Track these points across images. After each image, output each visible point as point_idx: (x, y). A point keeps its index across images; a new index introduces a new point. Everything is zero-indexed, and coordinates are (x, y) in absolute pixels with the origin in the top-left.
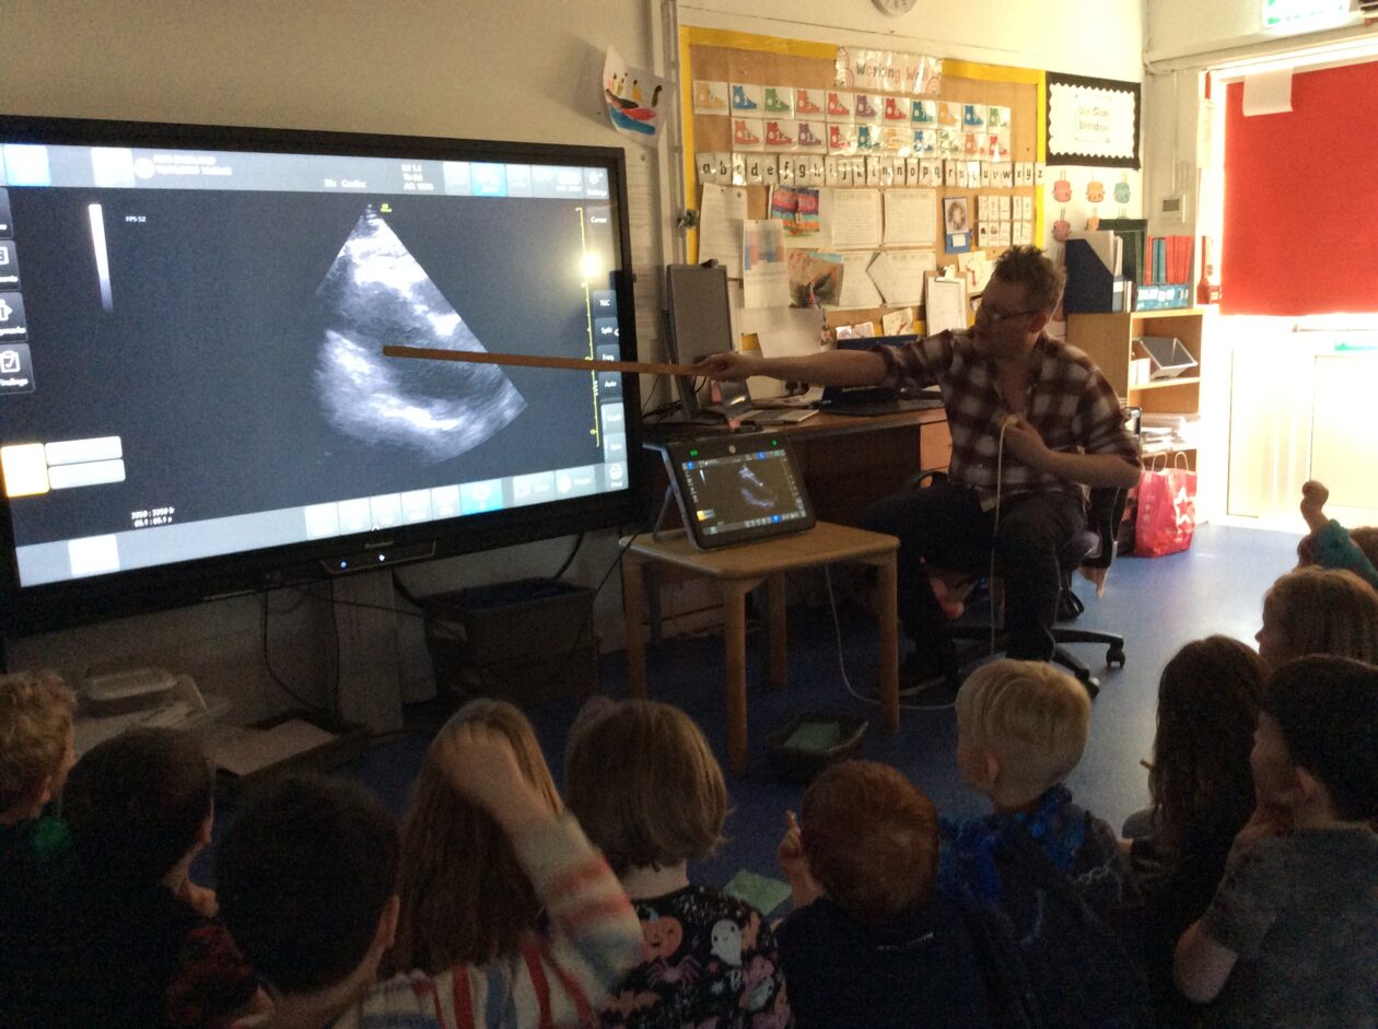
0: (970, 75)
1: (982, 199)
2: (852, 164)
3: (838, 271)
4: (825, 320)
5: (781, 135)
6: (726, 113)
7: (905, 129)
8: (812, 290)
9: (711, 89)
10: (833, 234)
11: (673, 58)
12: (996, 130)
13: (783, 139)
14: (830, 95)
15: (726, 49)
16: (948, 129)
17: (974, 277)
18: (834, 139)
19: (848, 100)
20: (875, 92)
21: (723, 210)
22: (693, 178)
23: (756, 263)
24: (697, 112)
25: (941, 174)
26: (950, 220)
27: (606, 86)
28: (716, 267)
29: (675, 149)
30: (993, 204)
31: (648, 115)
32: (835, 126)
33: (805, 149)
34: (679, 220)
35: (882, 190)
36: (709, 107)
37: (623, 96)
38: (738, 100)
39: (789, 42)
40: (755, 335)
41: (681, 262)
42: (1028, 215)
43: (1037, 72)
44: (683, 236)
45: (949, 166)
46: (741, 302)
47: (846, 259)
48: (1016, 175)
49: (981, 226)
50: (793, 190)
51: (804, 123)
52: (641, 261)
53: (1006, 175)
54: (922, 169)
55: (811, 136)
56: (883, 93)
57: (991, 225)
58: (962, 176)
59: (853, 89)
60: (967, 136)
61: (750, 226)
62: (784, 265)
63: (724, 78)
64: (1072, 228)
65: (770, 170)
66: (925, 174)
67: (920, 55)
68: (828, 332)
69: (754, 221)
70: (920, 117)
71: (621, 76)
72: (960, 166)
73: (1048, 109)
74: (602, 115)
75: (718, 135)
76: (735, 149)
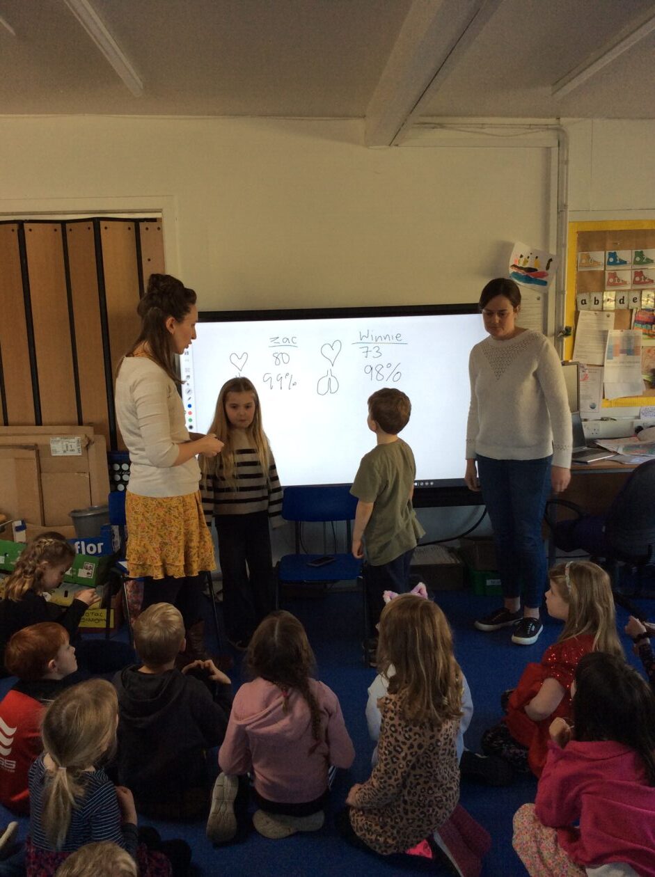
5: (645, 278)
6: (603, 269)
9: (592, 256)
11: (563, 242)
13: (646, 281)
15: (604, 232)
21: (595, 325)
22: (573, 308)
23: (616, 356)
24: (580, 270)
27: (512, 263)
29: (560, 292)
31: (543, 275)
34: (560, 332)
36: (589, 266)
37: (527, 266)
38: (611, 260)
44: (562, 341)
61: (615, 335)
62: (639, 358)
63: (603, 248)
65: (634, 300)
69: (618, 331)
71: (525, 256)
75: (592, 283)
76: (606, 289)
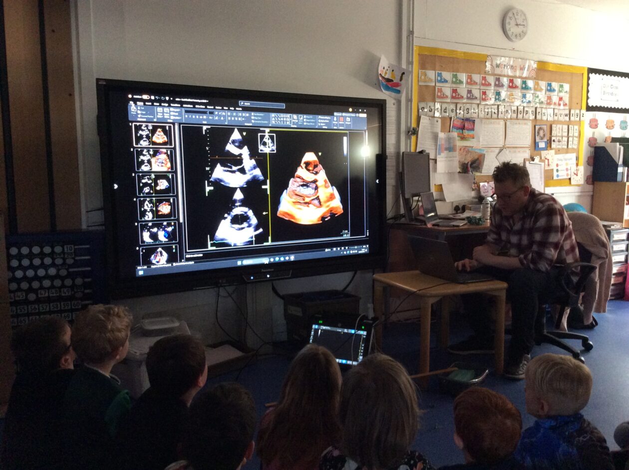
0: (550, 69)
1: (554, 126)
2: (491, 108)
3: (482, 157)
4: (475, 179)
5: (458, 95)
6: (434, 84)
7: (518, 93)
8: (469, 166)
9: (427, 74)
10: (481, 139)
11: (411, 60)
12: (561, 94)
14: (482, 77)
15: (435, 56)
16: (538, 93)
17: (548, 162)
18: (484, 97)
19: (491, 80)
20: (504, 76)
21: (429, 128)
22: (416, 113)
23: (443, 152)
24: (420, 84)
25: (534, 114)
26: (538, 135)
27: (379, 73)
28: (425, 153)
29: (409, 100)
30: (559, 128)
31: (397, 85)
32: (484, 91)
33: (470, 101)
34: (409, 132)
35: (505, 120)
36: (425, 82)
37: (386, 77)
38: (439, 78)
39: (465, 53)
40: (441, 185)
41: (409, 151)
42: (576, 134)
43: (583, 68)
44: (411, 138)
45: (538, 110)
46: (435, 170)
47: (487, 152)
48: (571, 115)
49: (553, 138)
50: (463, 119)
51: (470, 89)
52: (390, 149)
53: (566, 115)
54: (525, 111)
55: (473, 96)
56: (508, 76)
57: (558, 138)
58: (545, 115)
59: (494, 74)
60: (548, 97)
61: (442, 135)
62: (457, 153)
63: (434, 70)
64: (598, 141)
65: (452, 110)
66: (526, 114)
67: (526, 59)
68: (476, 185)
69: (443, 133)
70: (525, 87)
71: (386, 69)
72: (544, 111)
73: (588, 85)
74: (377, 85)
75: (429, 94)
76: (437, 101)
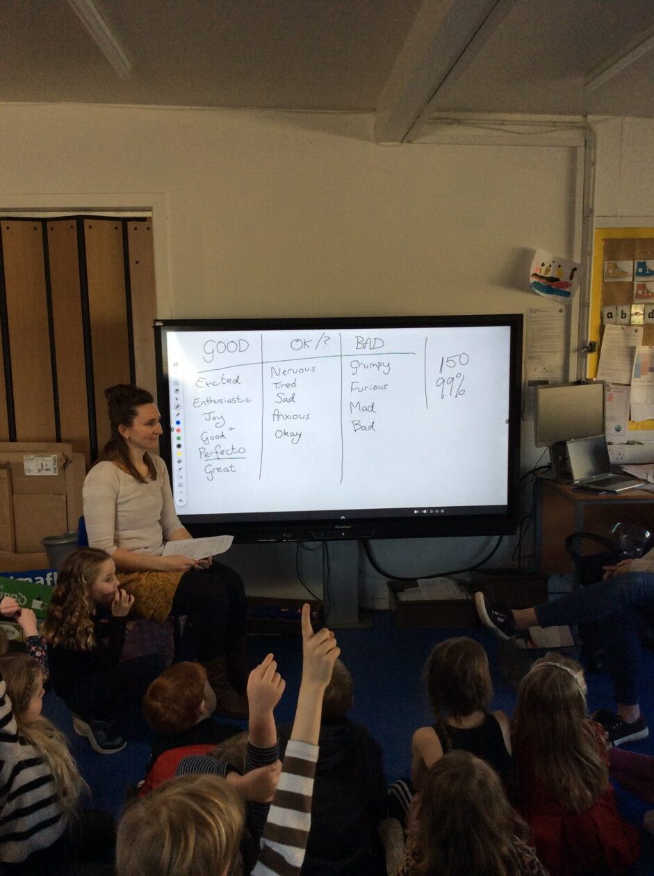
6: (631, 280)
9: (619, 266)
11: (588, 250)
15: (634, 239)
21: (622, 341)
22: (598, 321)
23: (643, 374)
24: (606, 281)
27: (533, 272)
29: (584, 305)
31: (567, 285)
34: (584, 348)
36: (615, 277)
37: (549, 275)
38: (641, 270)
44: (587, 356)
61: (643, 350)
69: (646, 347)
71: (547, 265)
75: (622, 294)
76: (635, 302)
